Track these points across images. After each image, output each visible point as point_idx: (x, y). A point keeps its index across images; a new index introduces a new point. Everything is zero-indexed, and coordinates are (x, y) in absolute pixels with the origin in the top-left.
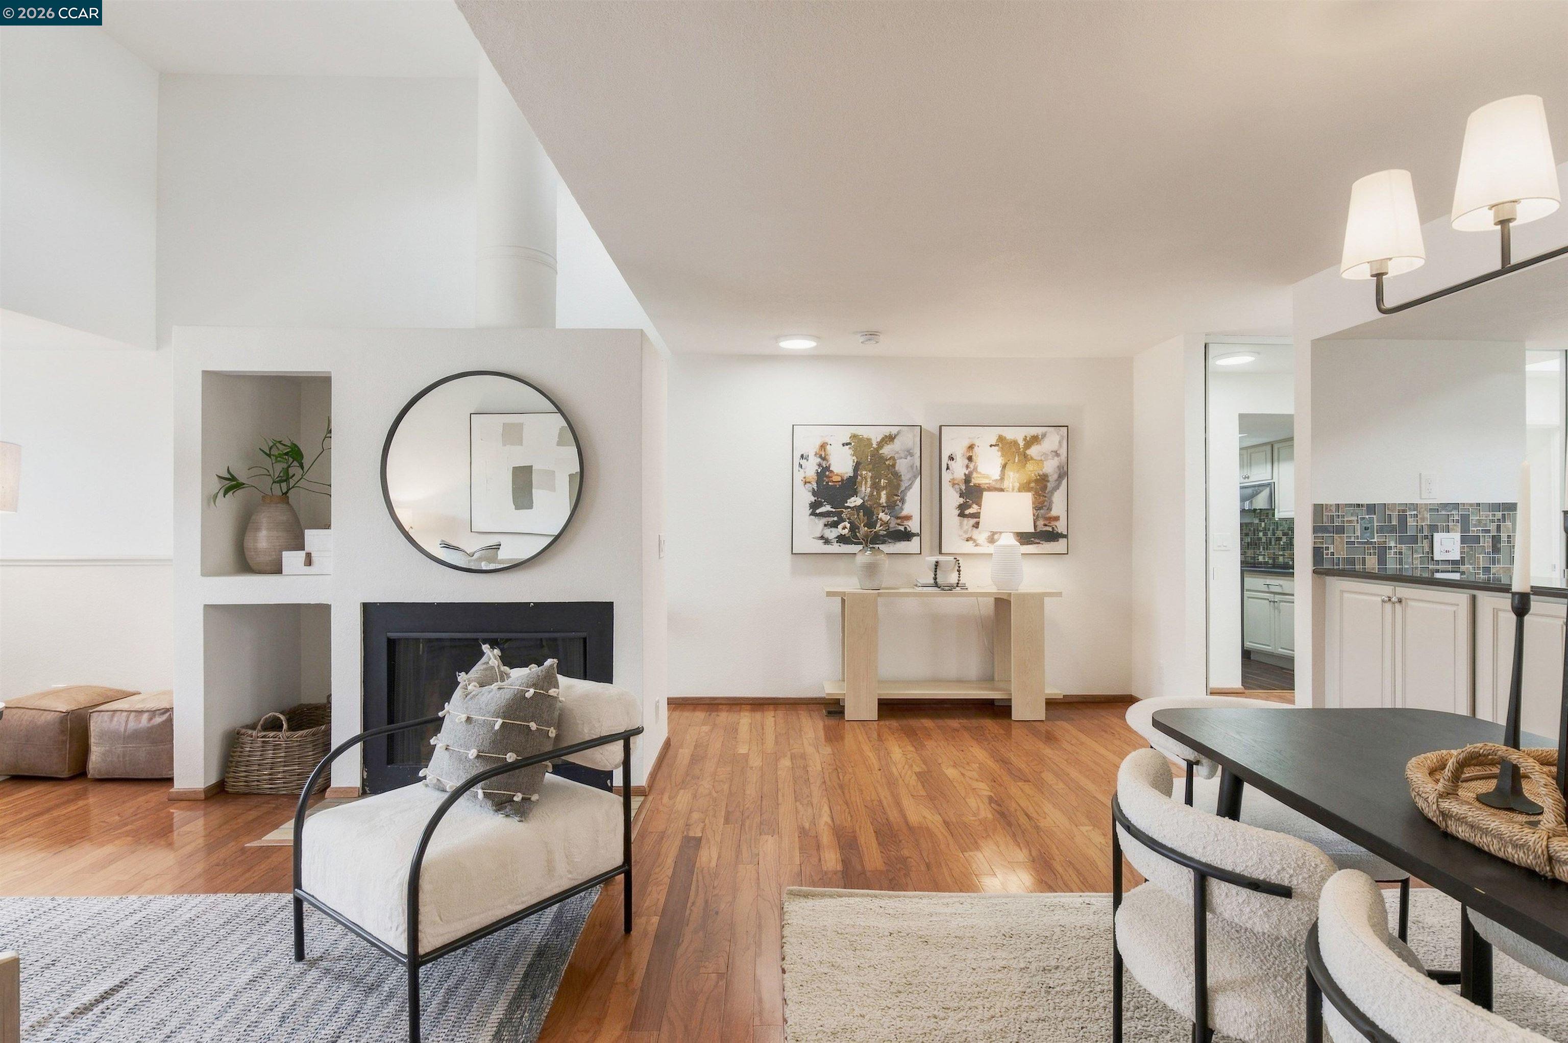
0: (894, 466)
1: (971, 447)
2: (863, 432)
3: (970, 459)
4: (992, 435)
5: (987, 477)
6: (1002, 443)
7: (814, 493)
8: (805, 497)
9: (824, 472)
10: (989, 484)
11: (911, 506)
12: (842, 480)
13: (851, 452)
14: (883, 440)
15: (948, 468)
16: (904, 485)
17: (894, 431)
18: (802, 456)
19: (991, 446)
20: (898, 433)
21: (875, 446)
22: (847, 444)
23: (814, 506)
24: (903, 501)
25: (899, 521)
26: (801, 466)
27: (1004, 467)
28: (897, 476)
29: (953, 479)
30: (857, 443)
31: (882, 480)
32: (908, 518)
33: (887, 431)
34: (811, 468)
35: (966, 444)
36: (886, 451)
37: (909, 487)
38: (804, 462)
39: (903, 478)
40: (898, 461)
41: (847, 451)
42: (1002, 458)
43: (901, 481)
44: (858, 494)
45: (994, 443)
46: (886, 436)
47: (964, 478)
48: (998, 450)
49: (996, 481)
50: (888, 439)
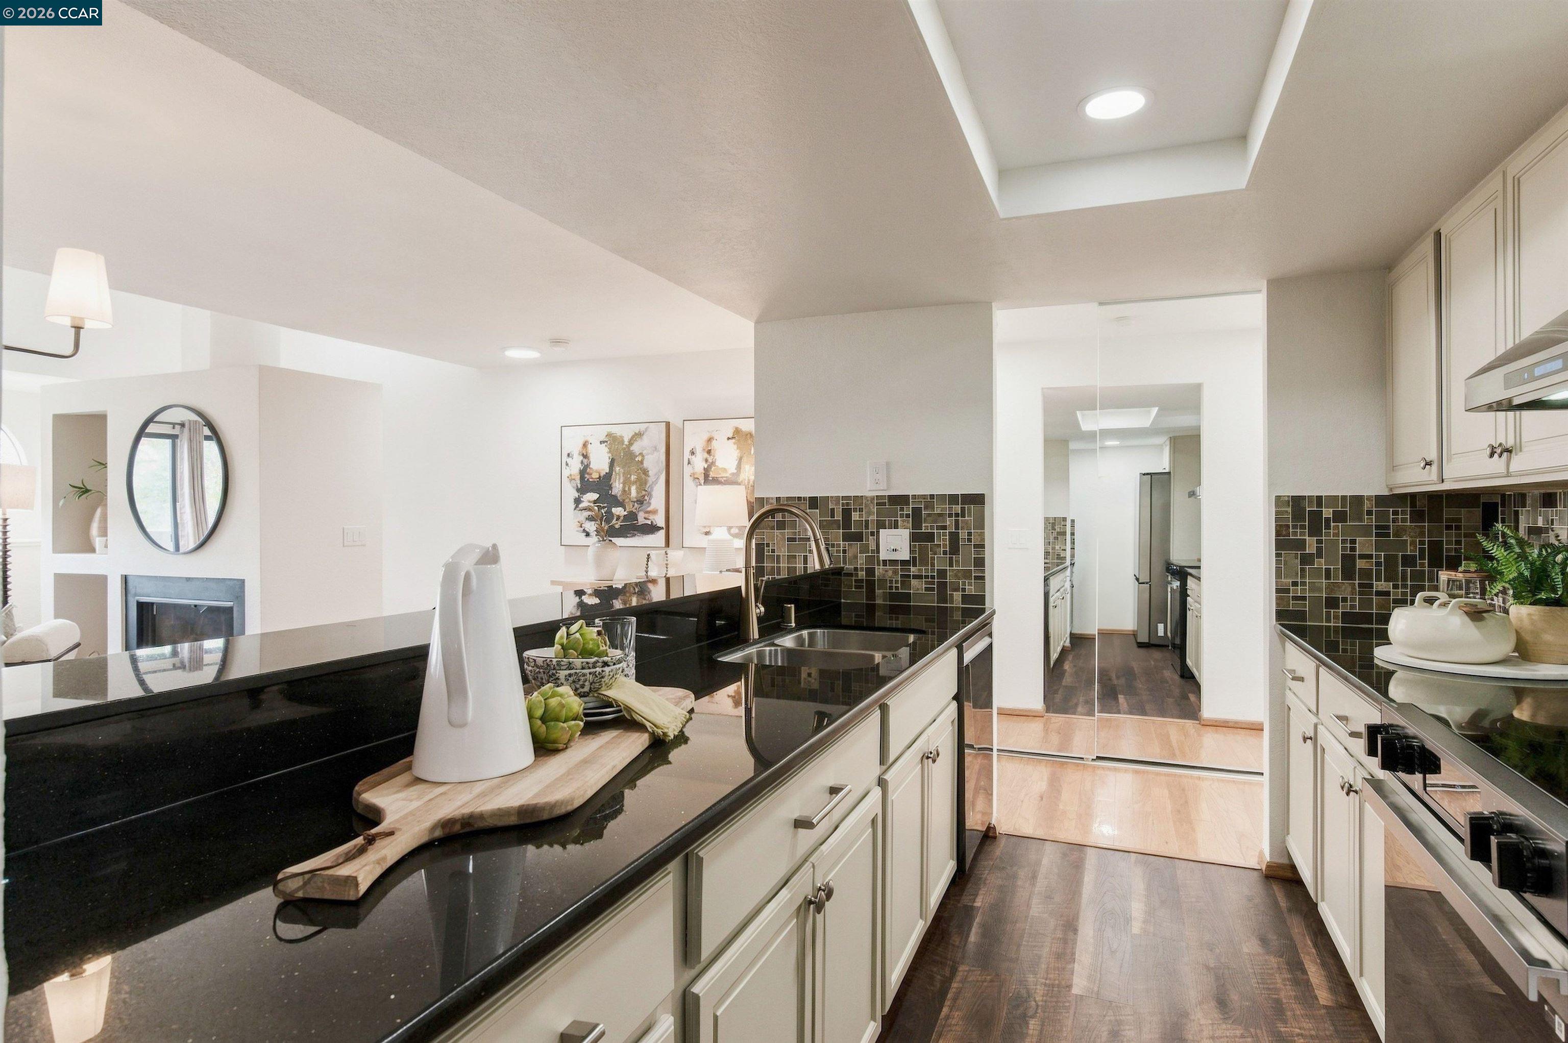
0: (642, 462)
1: (710, 440)
2: (617, 430)
3: (709, 452)
4: (727, 428)
5: (725, 470)
6: (738, 435)
7: (578, 490)
8: (571, 493)
9: (584, 472)
10: (727, 477)
11: (657, 501)
12: (600, 477)
13: (607, 450)
14: (633, 437)
15: (689, 463)
16: (651, 480)
17: (642, 427)
18: (569, 455)
19: (729, 439)
20: (646, 429)
21: (626, 443)
22: (604, 442)
23: (577, 501)
24: (650, 495)
25: (646, 515)
26: (567, 464)
27: (740, 459)
28: (645, 472)
29: (694, 474)
30: (611, 440)
31: (632, 476)
32: (655, 512)
33: (636, 428)
34: (575, 466)
35: (706, 437)
36: (636, 448)
37: (655, 482)
38: (569, 460)
39: (650, 473)
40: (646, 457)
41: (604, 449)
42: (738, 451)
43: (649, 476)
44: (613, 490)
45: (731, 436)
46: (636, 434)
47: (703, 472)
48: (734, 443)
49: (733, 474)
50: (638, 435)
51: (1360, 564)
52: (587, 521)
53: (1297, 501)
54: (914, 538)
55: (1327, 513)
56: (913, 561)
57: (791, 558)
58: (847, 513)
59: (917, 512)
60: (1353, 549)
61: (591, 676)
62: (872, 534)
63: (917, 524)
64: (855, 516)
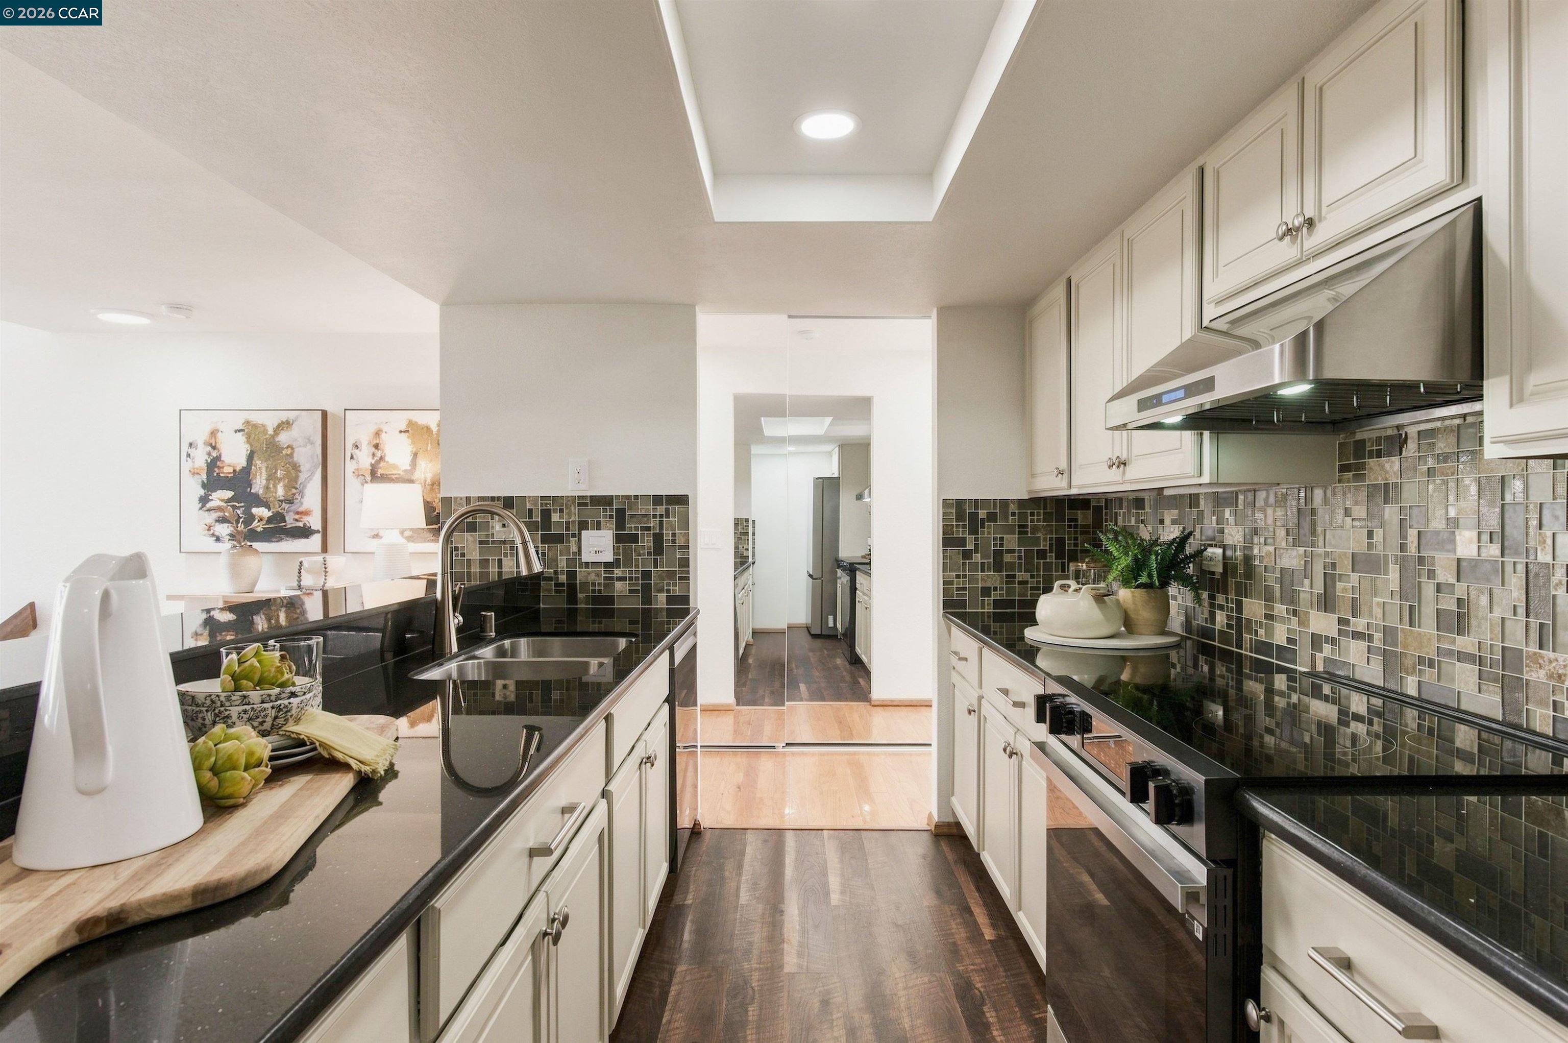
0: (291, 455)
1: (378, 434)
2: (257, 418)
3: (377, 446)
4: (400, 420)
5: (395, 466)
6: (413, 430)
7: (204, 486)
8: (195, 490)
9: (213, 464)
10: (399, 474)
11: (311, 499)
12: (235, 471)
13: (244, 439)
14: (279, 426)
15: (352, 458)
16: (302, 477)
17: (291, 415)
18: (191, 445)
19: (401, 432)
20: (297, 417)
21: (271, 432)
22: (240, 431)
23: (204, 500)
24: (302, 493)
25: (297, 517)
26: (189, 455)
27: (415, 455)
28: (296, 468)
29: (358, 470)
30: (250, 430)
31: (279, 471)
32: (307, 513)
33: (284, 416)
34: (201, 458)
35: (373, 429)
36: (283, 438)
37: (310, 478)
38: (192, 452)
39: (302, 468)
40: (296, 450)
41: (241, 438)
42: (412, 446)
43: (300, 471)
44: (253, 487)
45: (403, 428)
46: (283, 423)
47: (370, 468)
48: (408, 437)
49: (406, 471)
50: (285, 425)
51: (1007, 558)
52: (217, 524)
53: (960, 503)
54: (619, 539)
55: (982, 513)
56: (616, 564)
57: (484, 563)
58: (546, 514)
59: (621, 513)
60: (1002, 545)
61: (274, 711)
62: (574, 536)
63: (620, 525)
64: (555, 517)
